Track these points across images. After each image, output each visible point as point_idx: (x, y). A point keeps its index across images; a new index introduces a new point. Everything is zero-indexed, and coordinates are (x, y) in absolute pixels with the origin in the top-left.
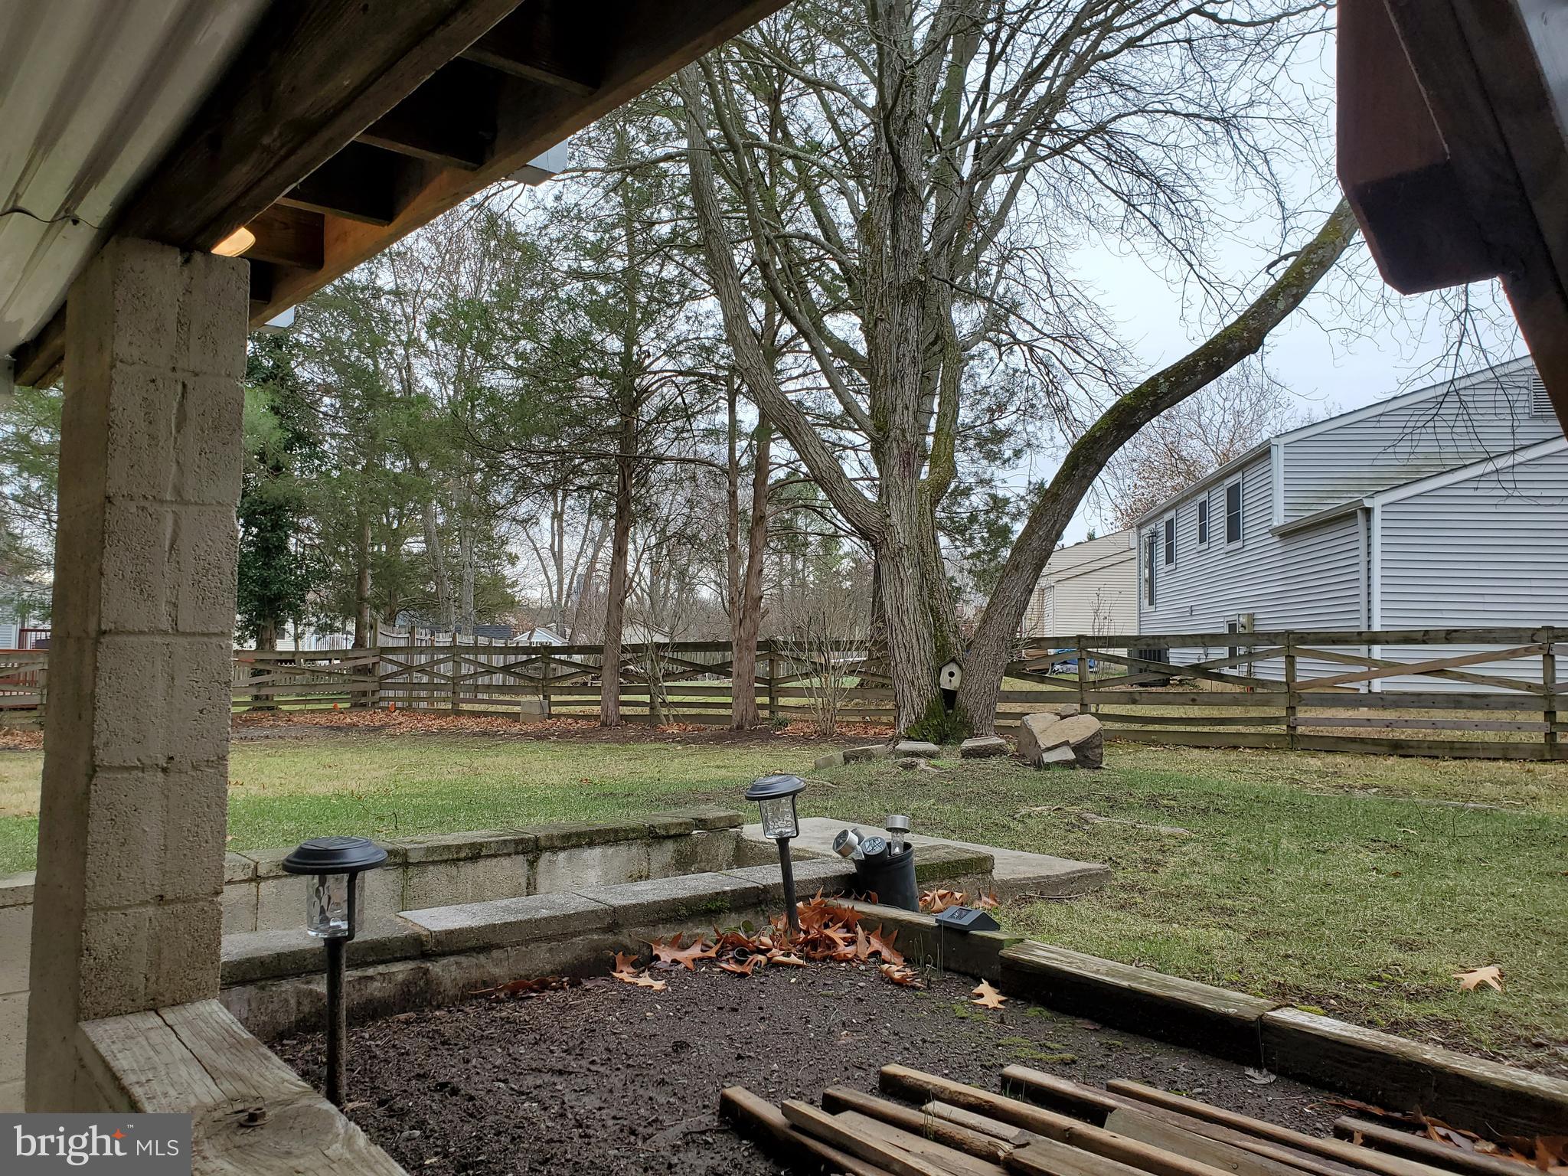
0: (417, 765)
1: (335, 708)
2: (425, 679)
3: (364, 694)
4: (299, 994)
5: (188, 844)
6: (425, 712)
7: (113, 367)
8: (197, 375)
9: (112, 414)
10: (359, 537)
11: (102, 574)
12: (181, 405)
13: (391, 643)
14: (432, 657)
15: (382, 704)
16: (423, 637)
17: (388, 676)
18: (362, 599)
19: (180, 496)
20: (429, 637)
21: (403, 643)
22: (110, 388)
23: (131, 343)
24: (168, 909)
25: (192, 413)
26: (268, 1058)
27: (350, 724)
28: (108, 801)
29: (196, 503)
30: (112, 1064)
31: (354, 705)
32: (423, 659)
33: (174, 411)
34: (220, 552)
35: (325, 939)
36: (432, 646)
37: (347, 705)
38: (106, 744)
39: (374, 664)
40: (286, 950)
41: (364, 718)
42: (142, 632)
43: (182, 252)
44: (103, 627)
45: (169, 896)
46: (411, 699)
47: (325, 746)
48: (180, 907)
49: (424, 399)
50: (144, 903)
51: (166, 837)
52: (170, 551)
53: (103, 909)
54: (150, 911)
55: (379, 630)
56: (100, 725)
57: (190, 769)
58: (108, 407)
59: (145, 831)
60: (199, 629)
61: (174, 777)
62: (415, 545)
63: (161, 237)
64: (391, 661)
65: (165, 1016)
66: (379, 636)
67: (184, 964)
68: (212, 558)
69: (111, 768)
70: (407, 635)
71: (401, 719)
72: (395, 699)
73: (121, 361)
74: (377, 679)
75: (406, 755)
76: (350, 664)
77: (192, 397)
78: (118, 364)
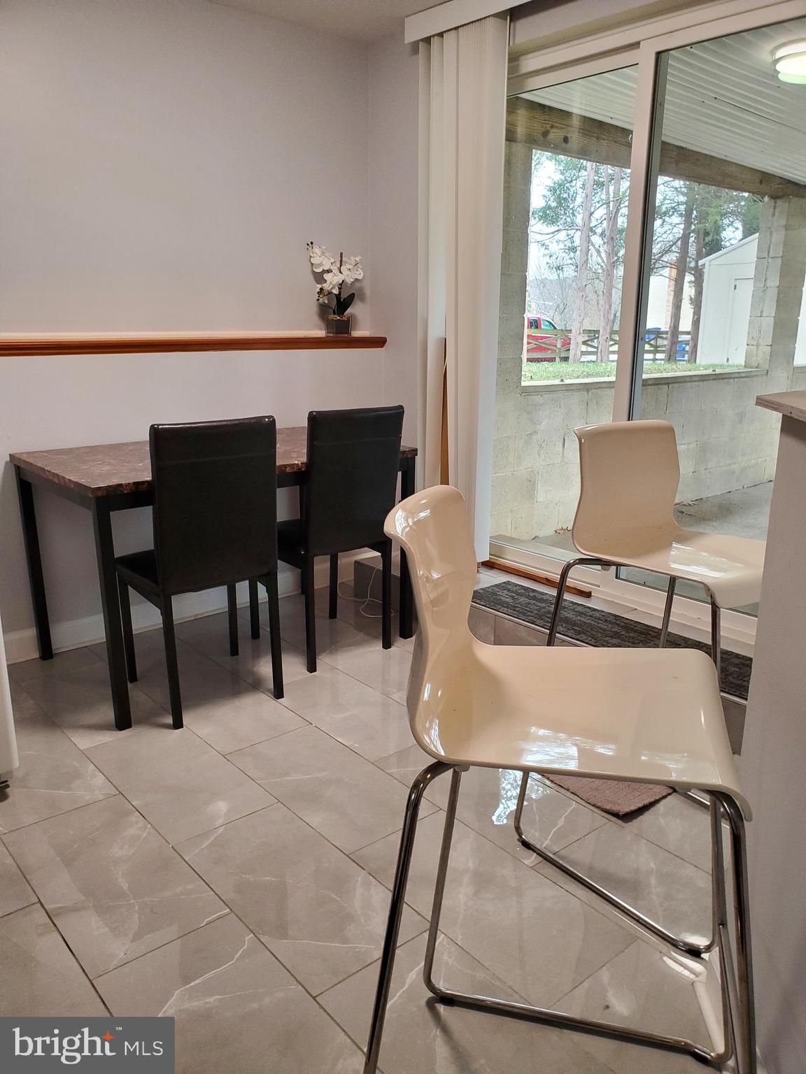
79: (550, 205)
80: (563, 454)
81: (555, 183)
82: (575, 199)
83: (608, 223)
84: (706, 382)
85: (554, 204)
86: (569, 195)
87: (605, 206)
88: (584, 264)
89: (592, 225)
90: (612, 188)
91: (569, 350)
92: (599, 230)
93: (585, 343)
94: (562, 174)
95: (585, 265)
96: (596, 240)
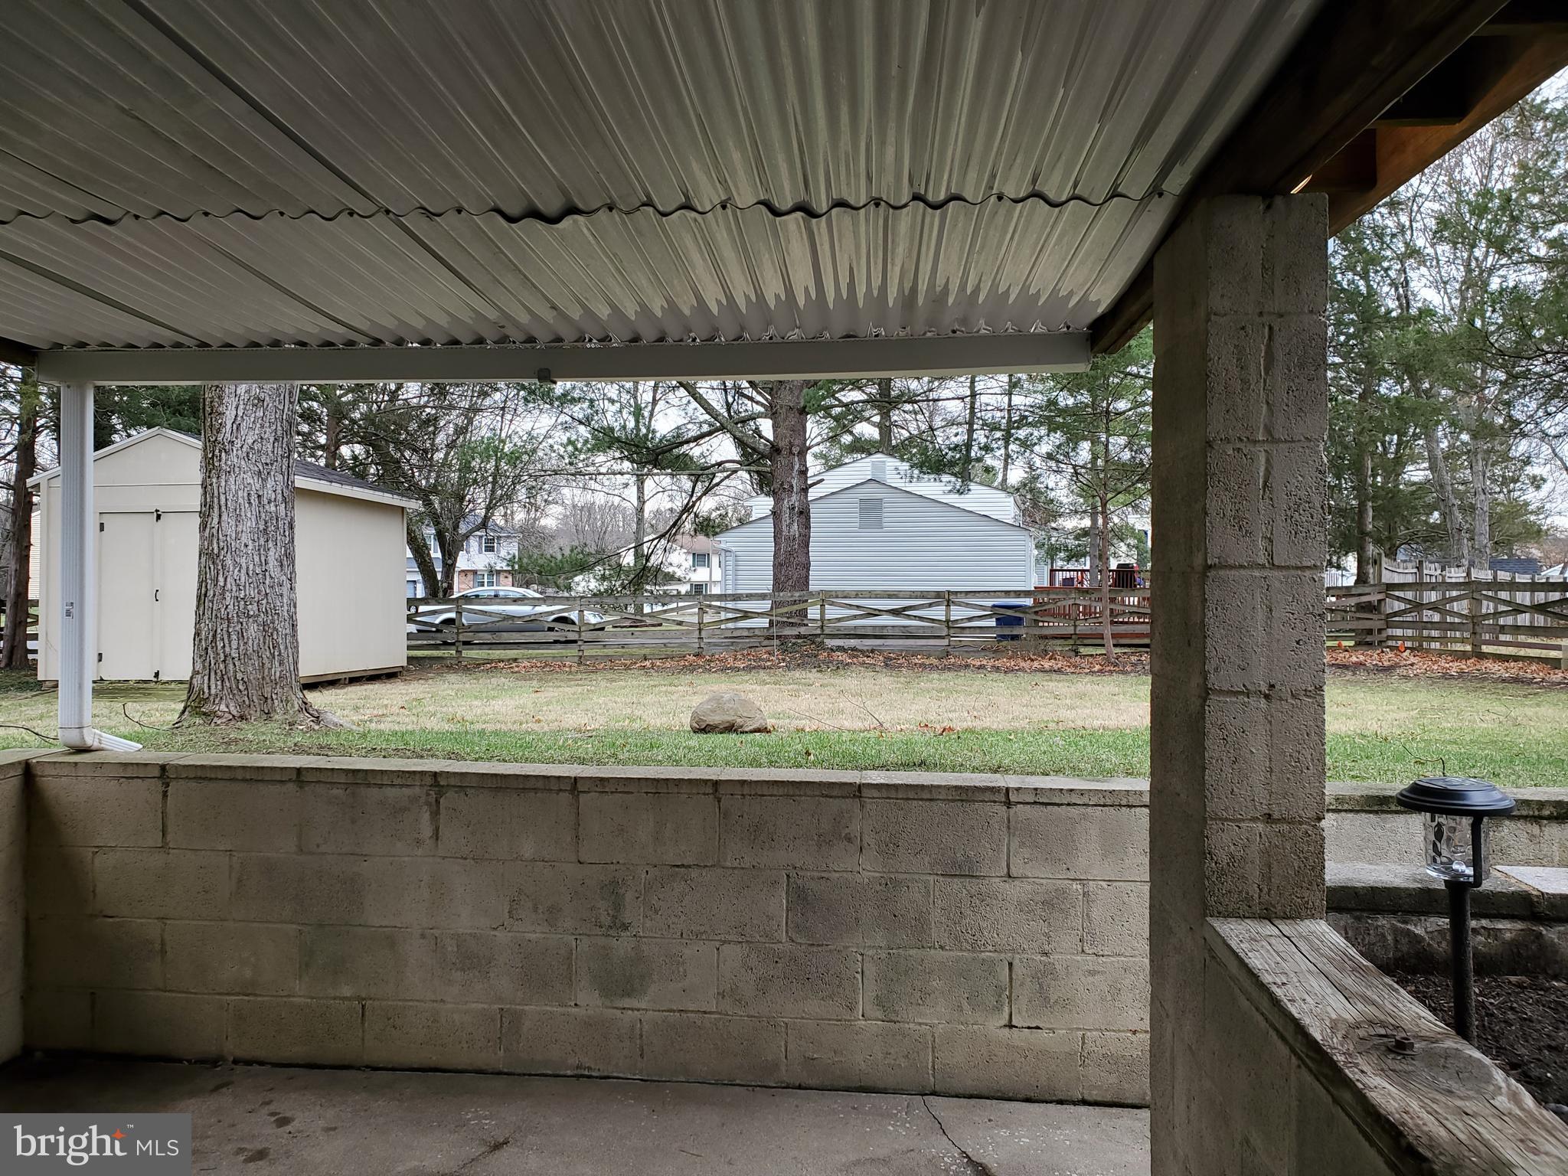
0: (1442, 709)
1: (1339, 646)
2: (1437, 618)
3: (1370, 632)
4: (1395, 931)
5: (1291, 769)
6: (1440, 653)
7: (1208, 320)
8: (1281, 316)
9: (1209, 364)
10: (1357, 468)
11: (1206, 513)
12: (1269, 347)
13: (1397, 579)
14: (1444, 594)
15: (1390, 643)
16: (1432, 572)
17: (1395, 614)
18: (1363, 533)
19: (1271, 435)
20: (1439, 572)
21: (1410, 579)
22: (1207, 340)
23: (1222, 296)
24: (1276, 827)
25: (1280, 355)
26: (1396, 990)
27: (1356, 663)
28: (1219, 723)
29: (1286, 441)
30: (1247, 961)
31: (1358, 644)
32: (1433, 596)
33: (1263, 355)
34: (1310, 487)
35: (1445, 881)
36: (1444, 582)
37: (1352, 643)
38: (1216, 670)
39: (1379, 601)
40: (1379, 885)
41: (1371, 658)
42: (1242, 567)
43: (1264, 199)
44: (1209, 562)
45: (1276, 815)
46: (1422, 639)
47: (1334, 683)
48: (1286, 827)
49: (1427, 312)
50: (1254, 819)
51: (1270, 760)
52: (1264, 488)
53: (1220, 819)
54: (1260, 827)
55: (1384, 565)
56: (1210, 652)
57: (1289, 696)
58: (1205, 358)
59: (1252, 752)
60: (1293, 562)
61: (1275, 704)
62: (1416, 473)
63: (1245, 189)
64: (1398, 598)
65: (1280, 927)
66: (1384, 571)
67: (1291, 881)
68: (1302, 493)
69: (1221, 692)
70: (1415, 570)
71: (1412, 660)
72: (1404, 638)
73: (1215, 314)
74: (1383, 617)
75: (1426, 698)
76: (1353, 601)
77: (1278, 340)
78: (1213, 317)
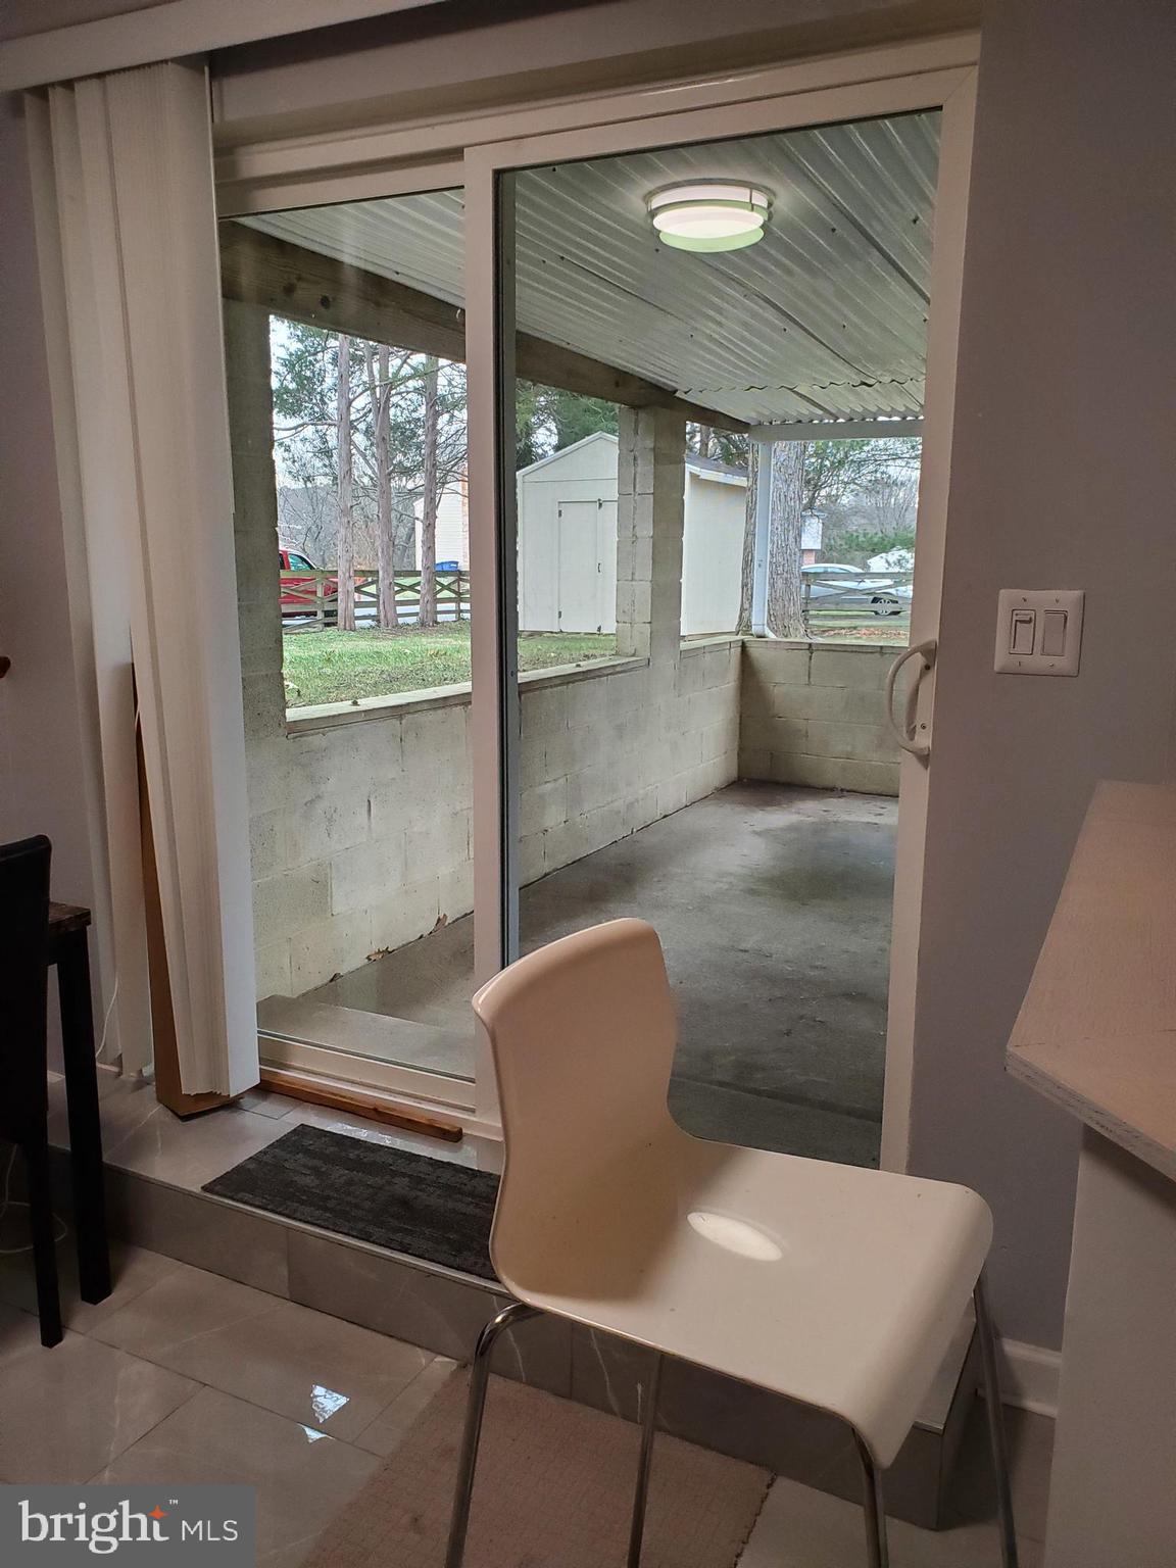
79: (286, 387)
80: (370, 827)
81: (291, 355)
82: (323, 380)
83: (377, 415)
84: (571, 685)
85: (292, 386)
86: (313, 372)
87: (369, 392)
88: (343, 477)
89: (353, 417)
90: (376, 366)
91: (336, 600)
92: (362, 426)
93: (358, 589)
94: (301, 341)
95: (347, 477)
96: (359, 439)
